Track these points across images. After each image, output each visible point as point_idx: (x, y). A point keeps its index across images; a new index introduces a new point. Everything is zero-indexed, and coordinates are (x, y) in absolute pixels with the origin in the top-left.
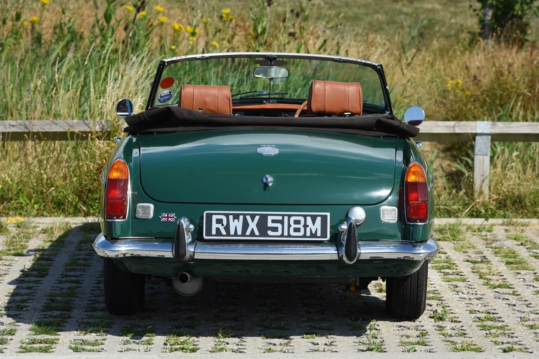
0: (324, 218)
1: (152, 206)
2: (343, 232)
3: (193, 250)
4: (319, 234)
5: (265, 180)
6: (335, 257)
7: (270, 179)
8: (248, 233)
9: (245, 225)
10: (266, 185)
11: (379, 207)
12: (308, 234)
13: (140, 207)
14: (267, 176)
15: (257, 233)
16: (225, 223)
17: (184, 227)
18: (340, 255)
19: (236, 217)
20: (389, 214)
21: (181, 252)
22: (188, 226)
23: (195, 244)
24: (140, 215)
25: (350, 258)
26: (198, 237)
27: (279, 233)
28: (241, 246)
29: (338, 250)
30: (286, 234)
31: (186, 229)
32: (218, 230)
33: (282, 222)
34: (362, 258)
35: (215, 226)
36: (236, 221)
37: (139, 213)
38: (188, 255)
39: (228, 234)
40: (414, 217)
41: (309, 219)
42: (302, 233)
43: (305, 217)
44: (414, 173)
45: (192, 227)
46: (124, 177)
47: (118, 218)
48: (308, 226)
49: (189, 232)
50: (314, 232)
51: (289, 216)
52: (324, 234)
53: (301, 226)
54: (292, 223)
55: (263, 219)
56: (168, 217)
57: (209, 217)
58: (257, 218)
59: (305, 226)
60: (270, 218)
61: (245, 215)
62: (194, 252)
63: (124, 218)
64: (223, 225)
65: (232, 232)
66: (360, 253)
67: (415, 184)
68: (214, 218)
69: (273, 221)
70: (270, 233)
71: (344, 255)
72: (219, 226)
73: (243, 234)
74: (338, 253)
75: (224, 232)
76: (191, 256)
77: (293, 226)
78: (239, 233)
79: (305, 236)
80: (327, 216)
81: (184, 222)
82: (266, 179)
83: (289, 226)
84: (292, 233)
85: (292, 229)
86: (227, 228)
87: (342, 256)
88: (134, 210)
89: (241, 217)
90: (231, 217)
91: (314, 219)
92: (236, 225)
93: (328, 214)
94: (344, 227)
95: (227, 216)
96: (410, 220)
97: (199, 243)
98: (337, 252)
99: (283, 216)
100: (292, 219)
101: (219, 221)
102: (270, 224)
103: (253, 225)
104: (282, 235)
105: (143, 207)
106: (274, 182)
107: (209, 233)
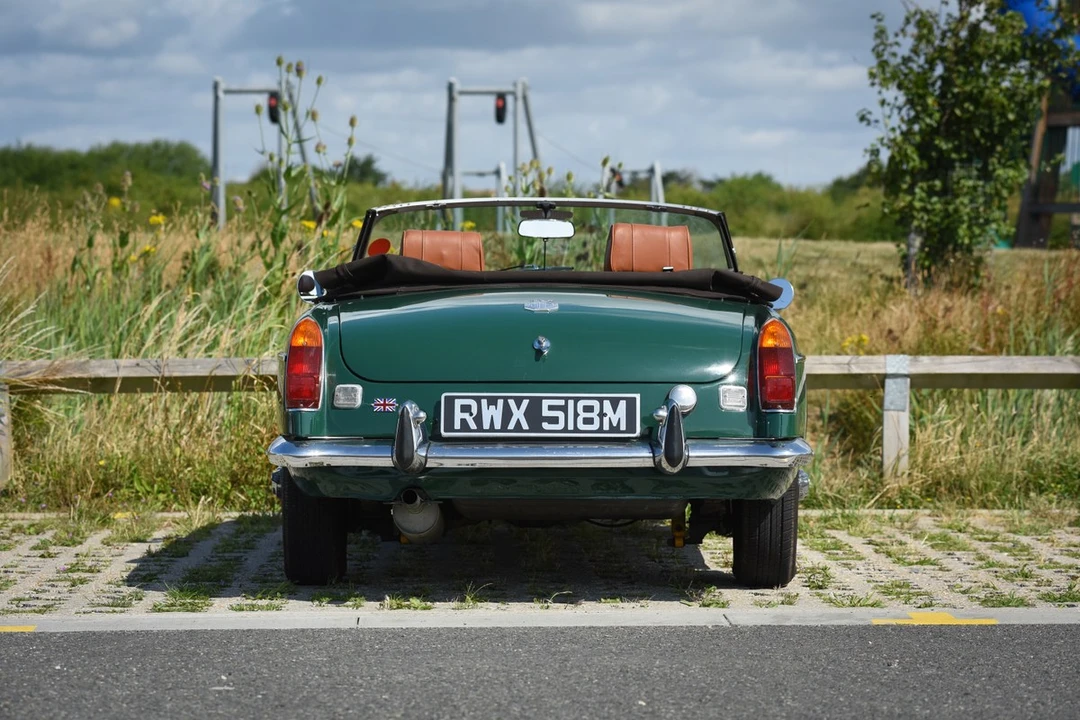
0: (631, 403)
1: (359, 388)
2: (661, 421)
3: (424, 454)
4: (623, 427)
5: (537, 346)
6: (649, 463)
7: (545, 343)
8: (511, 426)
9: (507, 414)
10: (539, 352)
11: (718, 386)
12: (606, 427)
13: (340, 390)
14: (540, 338)
15: (525, 426)
16: (474, 410)
17: (411, 415)
18: (657, 459)
19: (492, 401)
20: (734, 397)
21: (406, 454)
22: (417, 414)
23: (427, 445)
24: (341, 402)
25: (672, 462)
26: (432, 436)
27: (560, 426)
28: (500, 446)
29: (653, 452)
30: (571, 427)
31: (414, 419)
32: (463, 421)
33: (564, 409)
34: (691, 464)
35: (458, 415)
36: (492, 407)
37: (339, 400)
38: (416, 462)
39: (480, 428)
40: (773, 401)
41: (607, 405)
42: (596, 426)
43: (601, 400)
44: (773, 335)
45: (422, 415)
46: (314, 344)
47: (306, 406)
48: (605, 415)
49: (418, 422)
50: (615, 425)
51: (577, 400)
52: (631, 427)
53: (594, 415)
54: (580, 410)
55: (536, 405)
56: (385, 405)
57: (450, 401)
58: (525, 403)
59: (602, 415)
60: (546, 404)
61: (506, 399)
62: (426, 457)
63: (316, 406)
64: (471, 414)
65: (486, 426)
66: (688, 456)
67: (773, 350)
68: (458, 403)
69: (551, 408)
70: (545, 426)
71: (664, 459)
72: (466, 416)
73: (504, 428)
74: (654, 457)
75: (473, 426)
76: (421, 464)
77: (583, 415)
78: (498, 426)
79: (601, 430)
80: (635, 398)
81: (411, 408)
82: (540, 343)
83: (576, 415)
84: (581, 426)
85: (580, 420)
86: (478, 419)
87: (660, 460)
88: (332, 395)
89: (500, 402)
90: (484, 402)
91: (615, 403)
92: (492, 414)
93: (638, 396)
94: (663, 413)
95: (478, 400)
96: (766, 406)
97: (433, 443)
98: (651, 455)
99: (566, 399)
100: (581, 404)
101: (466, 409)
102: (546, 413)
103: (518, 414)
104: (565, 430)
105: (346, 389)
106: (551, 349)
107: (450, 427)
